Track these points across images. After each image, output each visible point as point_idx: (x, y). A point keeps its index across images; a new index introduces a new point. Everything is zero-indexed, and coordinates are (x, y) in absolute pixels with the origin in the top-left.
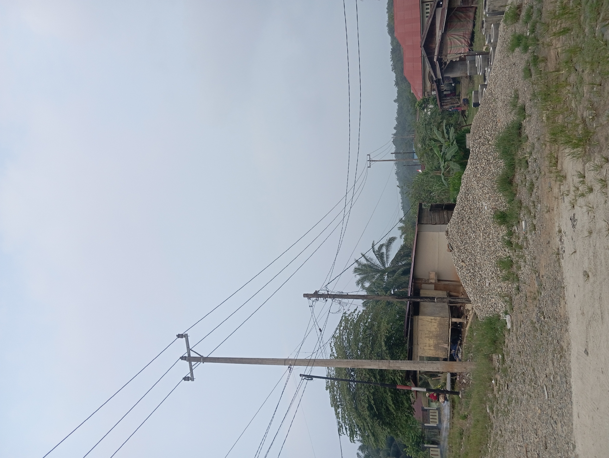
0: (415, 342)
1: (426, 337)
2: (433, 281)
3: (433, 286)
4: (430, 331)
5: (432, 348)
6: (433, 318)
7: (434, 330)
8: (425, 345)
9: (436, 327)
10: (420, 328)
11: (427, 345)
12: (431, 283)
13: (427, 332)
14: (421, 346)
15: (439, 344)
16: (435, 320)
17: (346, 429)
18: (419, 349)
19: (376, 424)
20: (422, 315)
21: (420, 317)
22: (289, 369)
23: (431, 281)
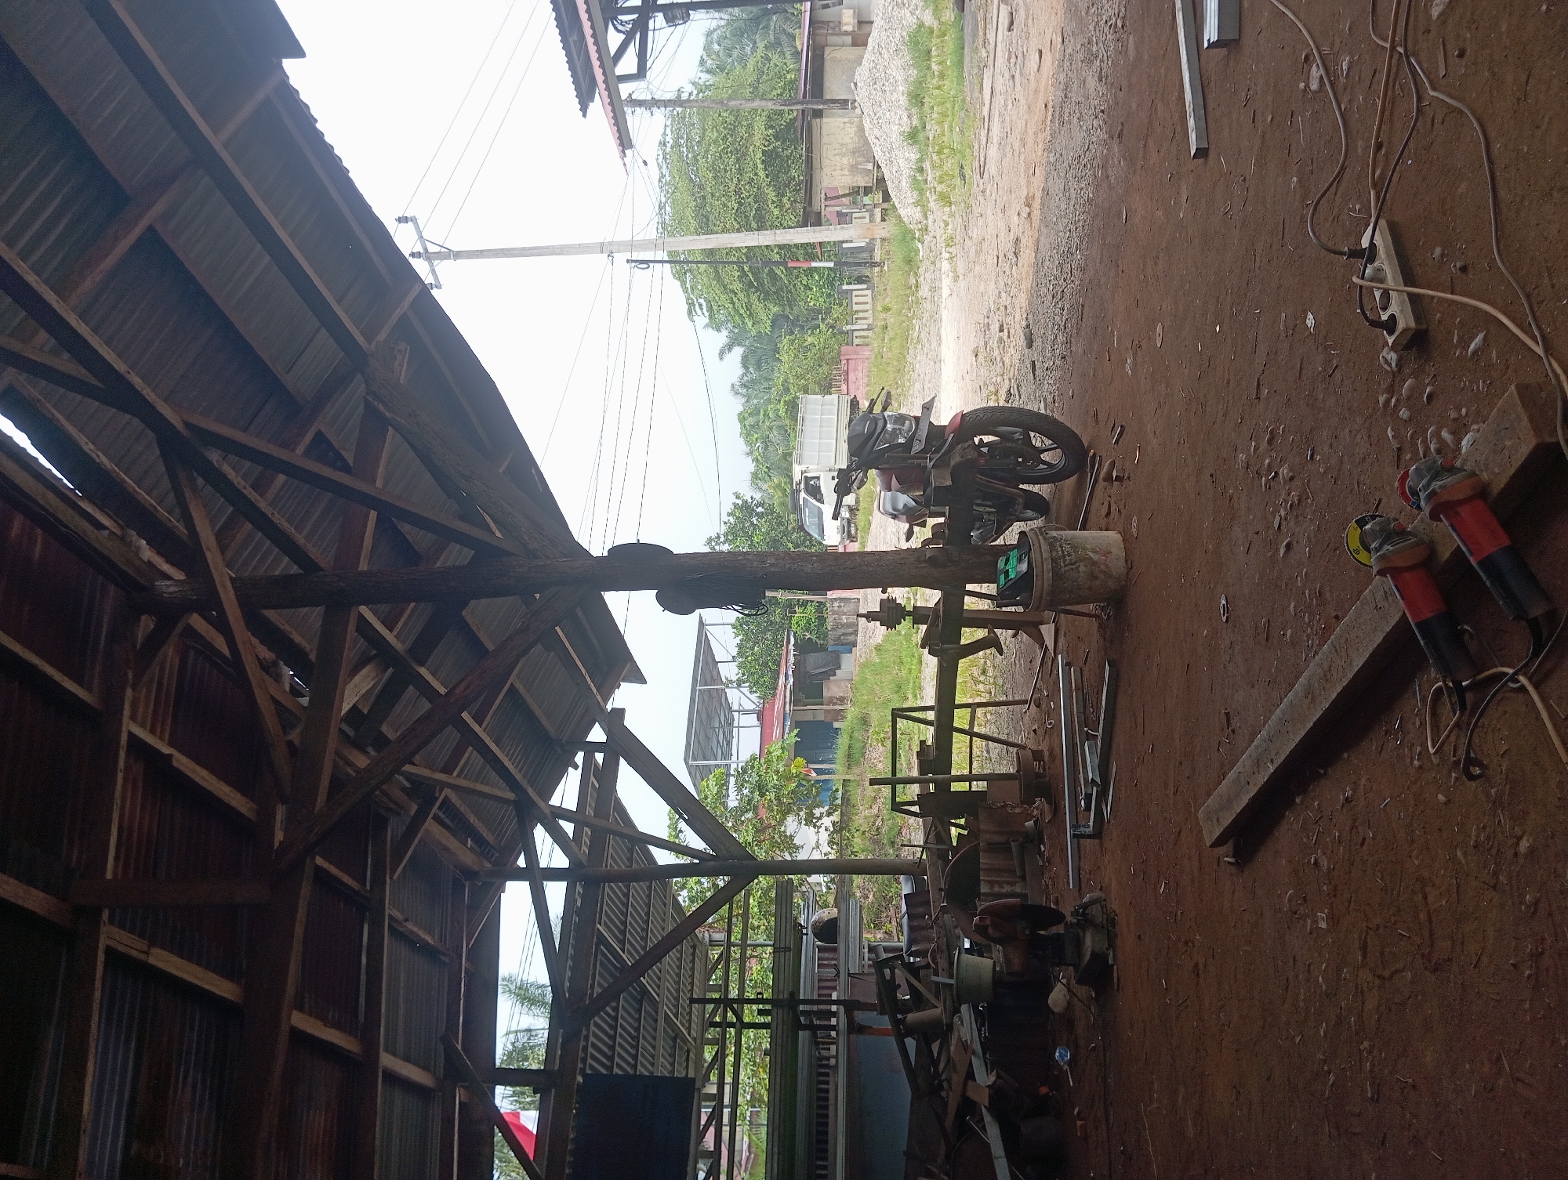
0: (816, 164)
1: (835, 155)
2: (849, 28)
3: (848, 40)
4: (843, 144)
5: (846, 172)
6: (846, 120)
7: (849, 141)
8: (833, 168)
9: (852, 135)
10: (825, 140)
11: (838, 168)
12: (846, 33)
13: (838, 146)
14: (827, 170)
15: (858, 164)
16: (852, 123)
17: (700, 305)
18: (824, 176)
19: (754, 297)
20: (827, 117)
21: (825, 120)
22: (610, 258)
23: (845, 28)
